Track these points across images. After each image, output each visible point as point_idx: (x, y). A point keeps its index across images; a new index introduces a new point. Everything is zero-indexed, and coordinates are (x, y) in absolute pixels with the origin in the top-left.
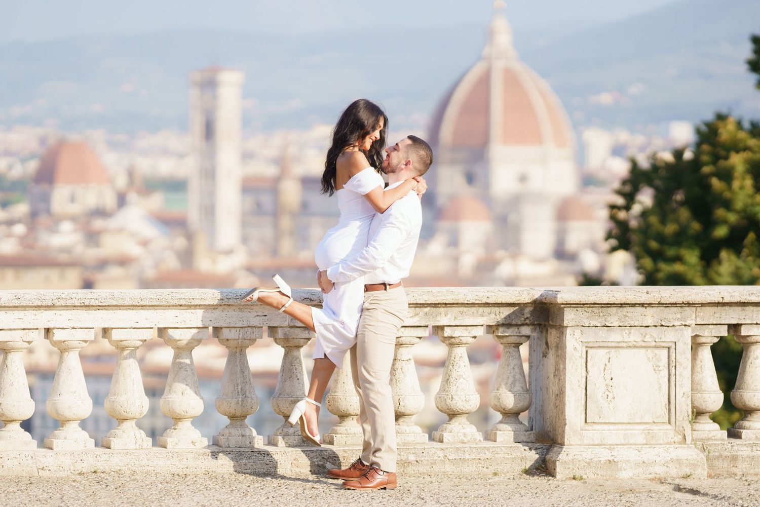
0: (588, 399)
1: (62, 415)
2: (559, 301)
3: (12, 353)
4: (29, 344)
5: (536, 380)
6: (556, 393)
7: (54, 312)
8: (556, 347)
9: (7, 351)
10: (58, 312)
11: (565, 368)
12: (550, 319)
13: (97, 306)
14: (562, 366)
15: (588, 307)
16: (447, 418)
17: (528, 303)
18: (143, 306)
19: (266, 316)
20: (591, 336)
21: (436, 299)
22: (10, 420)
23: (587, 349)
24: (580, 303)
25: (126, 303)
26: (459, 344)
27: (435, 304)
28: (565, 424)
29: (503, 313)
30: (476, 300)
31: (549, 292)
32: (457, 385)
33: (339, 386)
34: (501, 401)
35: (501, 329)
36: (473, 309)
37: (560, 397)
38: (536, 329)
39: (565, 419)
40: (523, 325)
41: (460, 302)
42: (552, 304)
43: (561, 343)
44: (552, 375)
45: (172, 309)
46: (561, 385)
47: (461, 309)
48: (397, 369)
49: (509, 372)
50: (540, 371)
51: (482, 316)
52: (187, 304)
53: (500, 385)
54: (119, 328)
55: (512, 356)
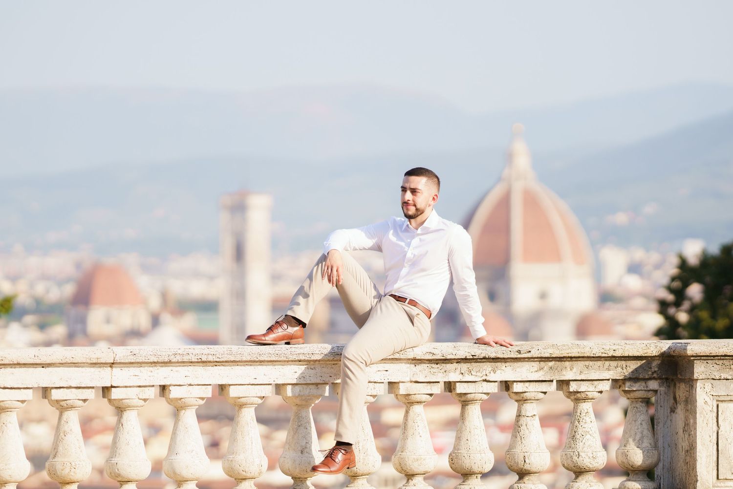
0: (719, 455)
1: (179, 475)
2: (689, 353)
3: (128, 411)
4: (145, 402)
5: (663, 436)
6: (686, 449)
7: (171, 368)
8: (685, 401)
9: (122, 410)
10: (174, 369)
11: (695, 423)
12: (678, 373)
13: (214, 362)
14: (692, 421)
15: (718, 359)
16: (574, 476)
17: (656, 356)
18: (261, 361)
19: (387, 371)
20: (722, 389)
21: (561, 352)
22: (126, 480)
23: (718, 402)
24: (711, 355)
25: (244, 359)
26: (585, 399)
27: (560, 358)
28: (697, 481)
29: (630, 367)
30: (602, 353)
31: (678, 345)
32: (584, 441)
33: (462, 444)
34: (629, 458)
35: (628, 384)
36: (599, 363)
37: (690, 453)
38: (663, 384)
39: (696, 476)
40: (650, 379)
41: (586, 355)
42: (680, 357)
43: (691, 397)
44: (681, 431)
45: (290, 365)
46: (691, 441)
47: (587, 363)
48: (522, 425)
49: (636, 428)
50: (668, 427)
51: (608, 369)
52: (306, 359)
53: (628, 441)
54: (236, 385)
55: (640, 412)
